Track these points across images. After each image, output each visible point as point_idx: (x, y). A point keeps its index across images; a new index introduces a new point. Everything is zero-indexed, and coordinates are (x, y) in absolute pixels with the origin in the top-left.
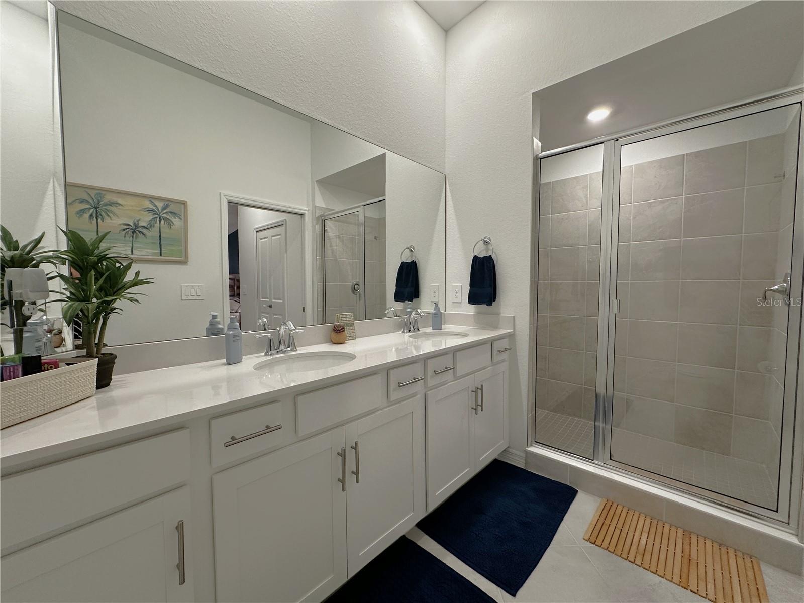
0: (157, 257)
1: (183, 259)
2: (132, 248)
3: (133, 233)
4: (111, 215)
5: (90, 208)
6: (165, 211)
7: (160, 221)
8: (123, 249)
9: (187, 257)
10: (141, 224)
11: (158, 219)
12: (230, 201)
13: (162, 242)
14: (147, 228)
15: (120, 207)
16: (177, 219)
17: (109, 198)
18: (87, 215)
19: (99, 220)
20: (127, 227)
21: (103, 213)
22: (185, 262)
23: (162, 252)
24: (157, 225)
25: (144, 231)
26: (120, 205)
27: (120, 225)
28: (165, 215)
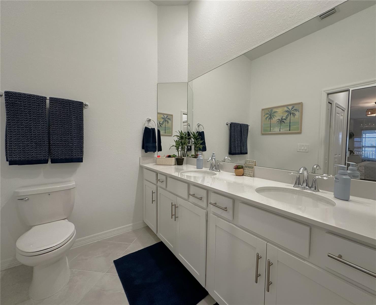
0: (288, 132)
1: (299, 131)
2: (280, 129)
3: (281, 122)
4: (274, 117)
5: (269, 116)
6: (292, 110)
7: (290, 115)
8: (277, 129)
9: (301, 130)
10: (284, 118)
11: (290, 114)
12: (328, 93)
13: (291, 125)
14: (285, 119)
15: (277, 113)
16: (297, 112)
17: (274, 110)
18: (268, 119)
19: (271, 119)
20: (279, 120)
21: (272, 117)
22: (300, 133)
23: (290, 129)
24: (289, 117)
25: (284, 121)
26: (277, 112)
27: (277, 120)
28: (292, 112)
